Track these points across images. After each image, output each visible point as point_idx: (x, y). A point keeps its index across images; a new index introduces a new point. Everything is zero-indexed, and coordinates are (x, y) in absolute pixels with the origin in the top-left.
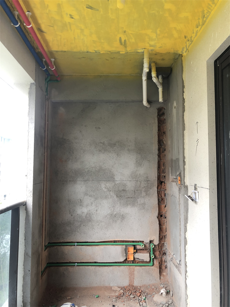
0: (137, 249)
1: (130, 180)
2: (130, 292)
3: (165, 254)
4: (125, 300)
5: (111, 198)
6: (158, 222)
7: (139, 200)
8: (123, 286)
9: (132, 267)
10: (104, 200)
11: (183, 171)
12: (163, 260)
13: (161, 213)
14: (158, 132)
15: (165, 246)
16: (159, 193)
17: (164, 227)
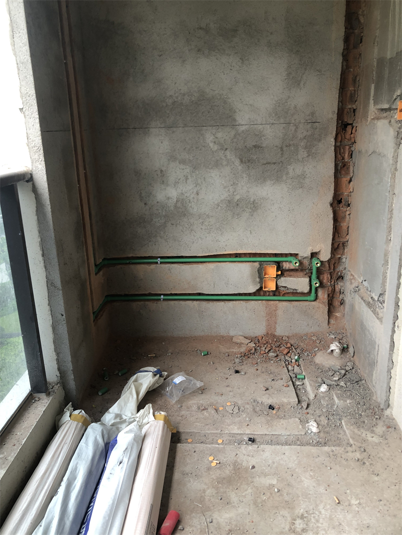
0: (283, 270)
1: (272, 121)
2: (269, 346)
3: (341, 278)
4: (259, 361)
5: (227, 165)
6: (332, 216)
7: (290, 169)
8: (255, 335)
9: (272, 302)
10: (212, 171)
12: (337, 290)
13: (339, 195)
15: (344, 263)
16: (338, 150)
17: (344, 225)
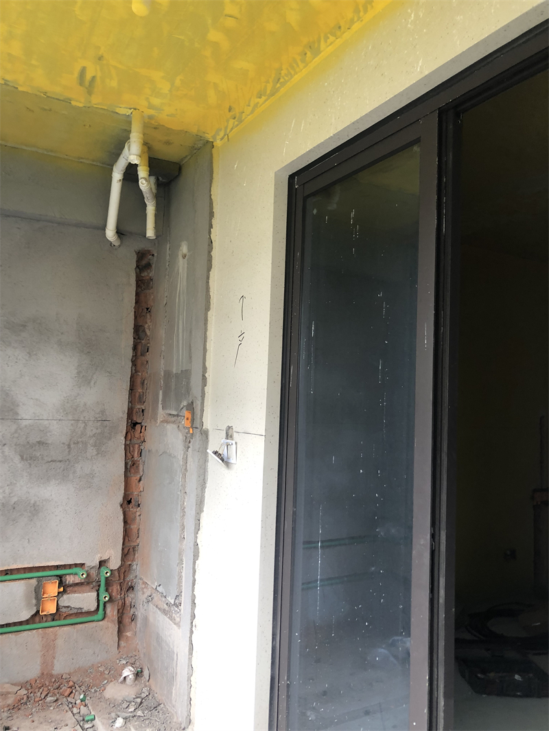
0: (66, 585)
1: (59, 418)
2: (46, 689)
3: (132, 588)
4: (33, 710)
5: (3, 463)
6: (122, 517)
7: (78, 467)
8: (26, 680)
9: (51, 629)
11: (200, 398)
12: (127, 602)
13: (129, 495)
14: (135, 308)
15: (134, 570)
16: (128, 448)
17: (134, 527)
